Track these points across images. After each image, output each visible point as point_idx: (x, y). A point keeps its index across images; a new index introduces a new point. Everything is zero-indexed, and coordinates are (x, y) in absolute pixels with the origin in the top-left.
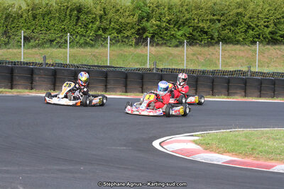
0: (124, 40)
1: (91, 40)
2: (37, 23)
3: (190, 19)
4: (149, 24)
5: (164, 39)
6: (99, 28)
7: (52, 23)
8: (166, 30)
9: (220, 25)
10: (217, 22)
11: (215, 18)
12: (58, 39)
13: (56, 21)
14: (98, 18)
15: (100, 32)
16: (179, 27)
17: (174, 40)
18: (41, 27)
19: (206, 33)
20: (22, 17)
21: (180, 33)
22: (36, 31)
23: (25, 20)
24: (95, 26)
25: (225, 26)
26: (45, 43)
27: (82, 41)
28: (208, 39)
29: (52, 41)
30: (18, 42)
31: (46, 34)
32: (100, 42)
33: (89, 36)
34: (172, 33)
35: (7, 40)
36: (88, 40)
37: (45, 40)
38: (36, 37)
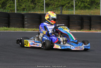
1: (88, 4)
27: (82, 5)
29: (63, 6)
30: (41, 7)
32: (94, 6)
35: (34, 6)
36: (86, 4)
37: (59, 5)
38: (52, 4)
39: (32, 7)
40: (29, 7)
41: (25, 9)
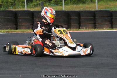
35: (13, 1)
39: (11, 3)
40: (7, 3)
41: (3, 6)
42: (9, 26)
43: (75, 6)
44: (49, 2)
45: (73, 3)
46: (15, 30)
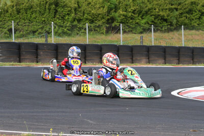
0: (96, 29)
1: (68, 30)
2: (21, 16)
3: (152, 9)
4: (117, 14)
5: (130, 27)
6: (74, 20)
7: (34, 16)
8: (132, 19)
9: (177, 13)
10: (175, 10)
11: (173, 7)
12: (40, 30)
13: (38, 15)
14: (73, 11)
15: (76, 23)
16: (143, 16)
17: (138, 28)
18: (25, 20)
19: (166, 20)
20: (7, 12)
21: (144, 21)
22: (20, 23)
23: (11, 14)
24: (71, 18)
25: (182, 14)
26: (29, 34)
27: (60, 31)
28: (167, 25)
29: (34, 32)
30: (5, 33)
31: (28, 26)
32: (76, 31)
33: (66, 27)
34: (137, 21)
36: (65, 30)
37: (29, 31)
38: (20, 29)
42: (12, 59)
43: (60, 38)
44: (34, 35)
45: (58, 36)
46: (19, 63)
